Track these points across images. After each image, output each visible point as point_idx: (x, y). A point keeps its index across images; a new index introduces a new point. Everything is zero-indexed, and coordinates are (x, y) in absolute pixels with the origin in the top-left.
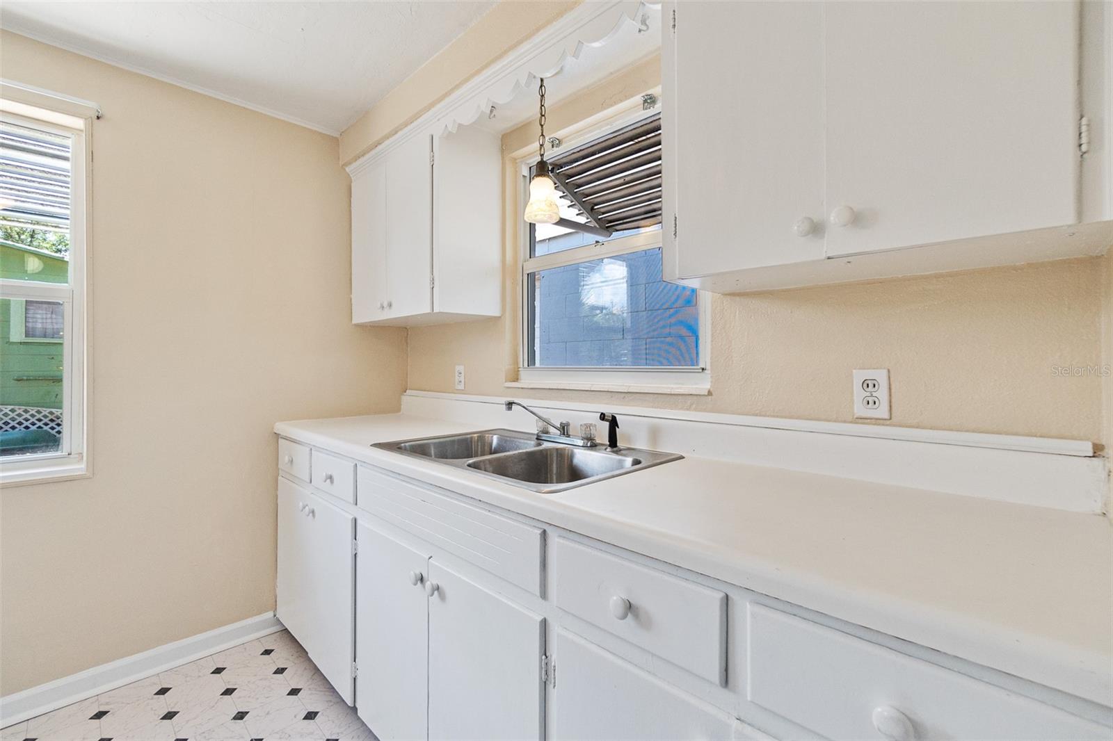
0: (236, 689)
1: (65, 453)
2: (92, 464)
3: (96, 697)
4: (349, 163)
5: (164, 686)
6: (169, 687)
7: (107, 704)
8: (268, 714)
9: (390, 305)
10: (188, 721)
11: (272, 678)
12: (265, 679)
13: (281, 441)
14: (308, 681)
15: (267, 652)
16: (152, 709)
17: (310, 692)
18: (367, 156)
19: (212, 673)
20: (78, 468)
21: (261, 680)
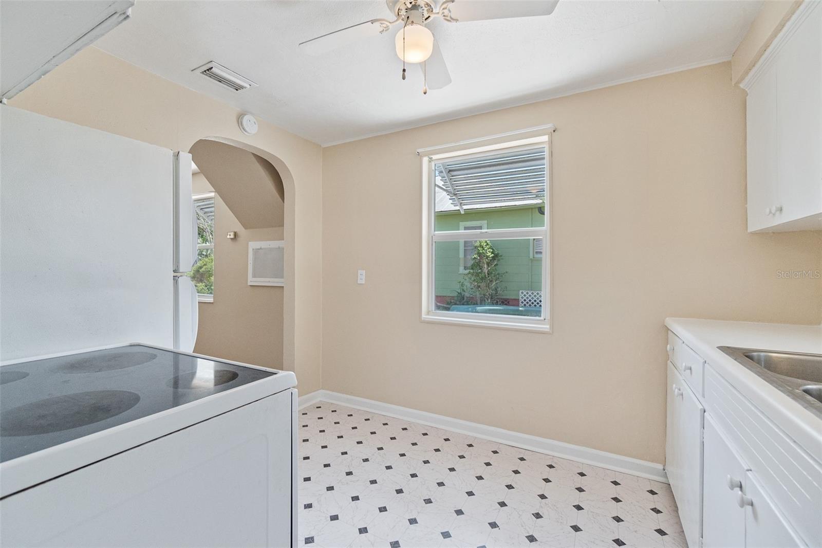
0: (621, 501)
1: (542, 318)
2: (552, 327)
3: (552, 457)
4: (741, 80)
5: (584, 472)
6: (586, 474)
7: (555, 463)
8: (636, 532)
9: (781, 210)
10: (588, 500)
11: (648, 511)
12: (644, 509)
13: (669, 332)
14: (675, 533)
15: (652, 492)
16: (573, 480)
17: (673, 541)
18: (758, 65)
19: (612, 482)
20: (546, 327)
21: (641, 507)
